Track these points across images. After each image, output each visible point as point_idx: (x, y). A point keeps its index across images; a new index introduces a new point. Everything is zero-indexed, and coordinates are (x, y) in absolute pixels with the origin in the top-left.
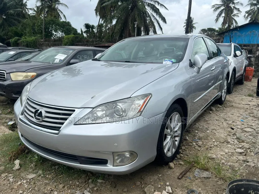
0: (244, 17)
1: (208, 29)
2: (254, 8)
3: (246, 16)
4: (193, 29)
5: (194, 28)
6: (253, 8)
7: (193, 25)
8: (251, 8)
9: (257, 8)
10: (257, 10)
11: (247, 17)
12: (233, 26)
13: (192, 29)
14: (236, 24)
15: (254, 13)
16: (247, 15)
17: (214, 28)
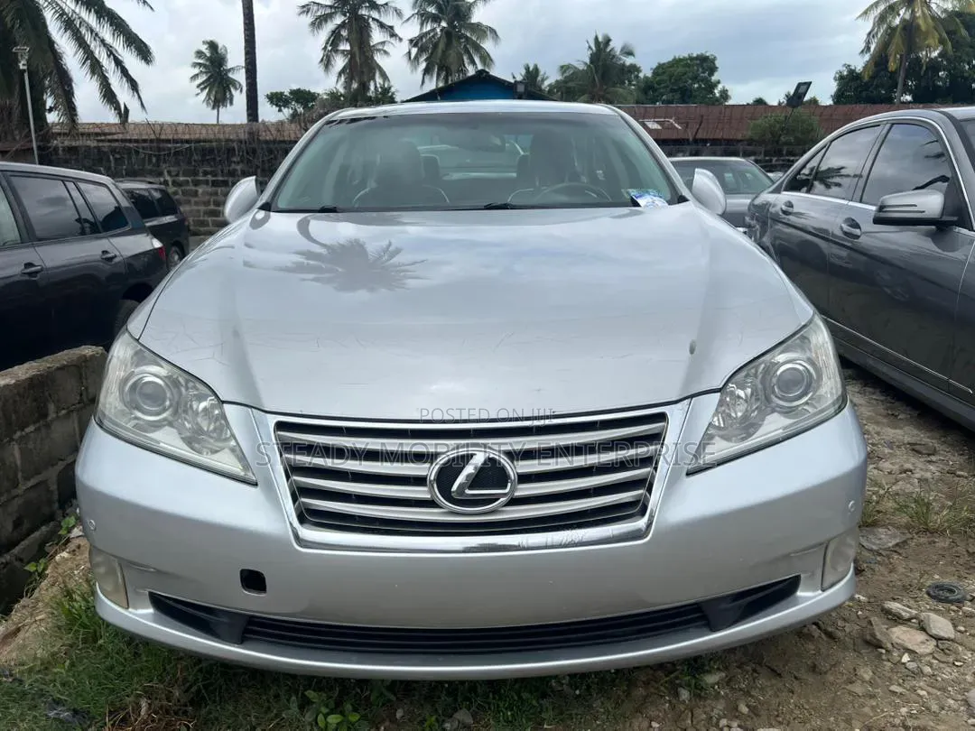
0: (406, 59)
1: (292, 92)
2: (434, 30)
3: (413, 56)
4: (232, 89)
5: (236, 89)
6: (429, 28)
7: (230, 75)
8: (424, 30)
9: (441, 30)
10: (441, 35)
11: (417, 58)
12: (375, 84)
13: (230, 91)
14: (384, 82)
15: (435, 46)
16: (414, 51)
17: (312, 91)
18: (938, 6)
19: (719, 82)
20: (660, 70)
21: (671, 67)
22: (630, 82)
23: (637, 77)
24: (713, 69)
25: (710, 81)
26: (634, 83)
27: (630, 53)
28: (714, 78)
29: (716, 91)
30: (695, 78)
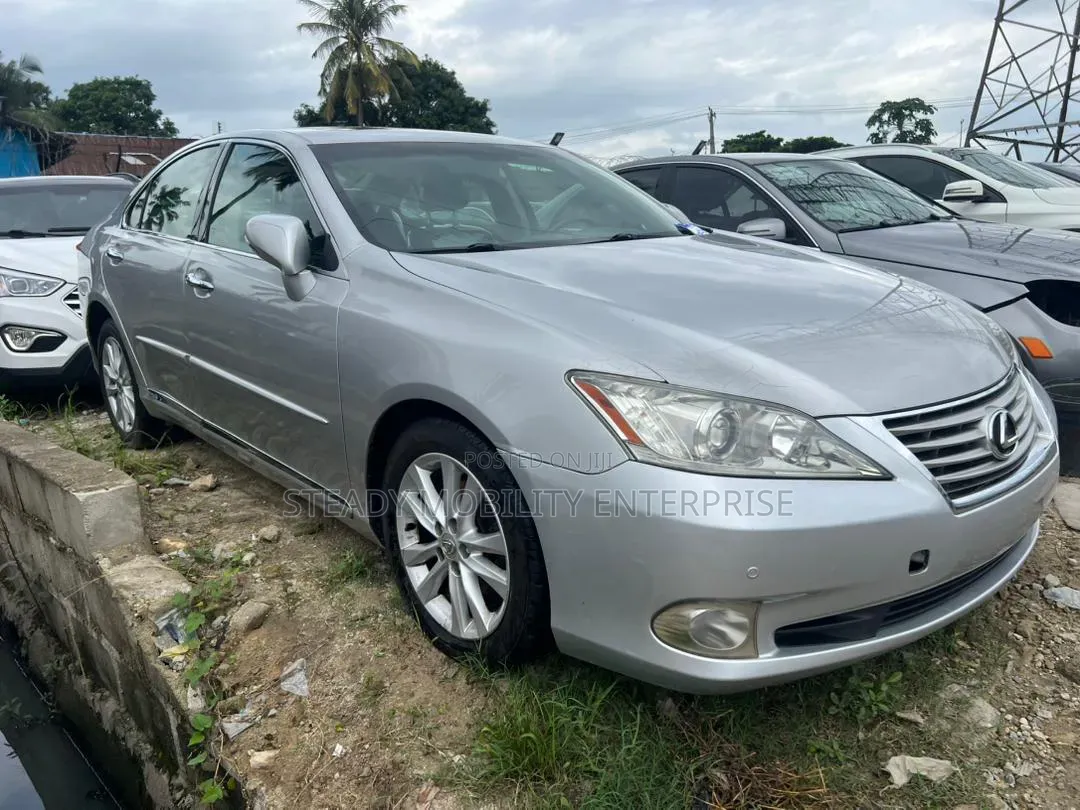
18: (381, 54)
19: (160, 113)
20: (78, 92)
21: (93, 90)
22: (37, 105)
23: (46, 99)
24: (149, 98)
25: (149, 110)
26: (43, 106)
27: (35, 68)
28: (154, 106)
29: (159, 122)
30: (130, 106)
